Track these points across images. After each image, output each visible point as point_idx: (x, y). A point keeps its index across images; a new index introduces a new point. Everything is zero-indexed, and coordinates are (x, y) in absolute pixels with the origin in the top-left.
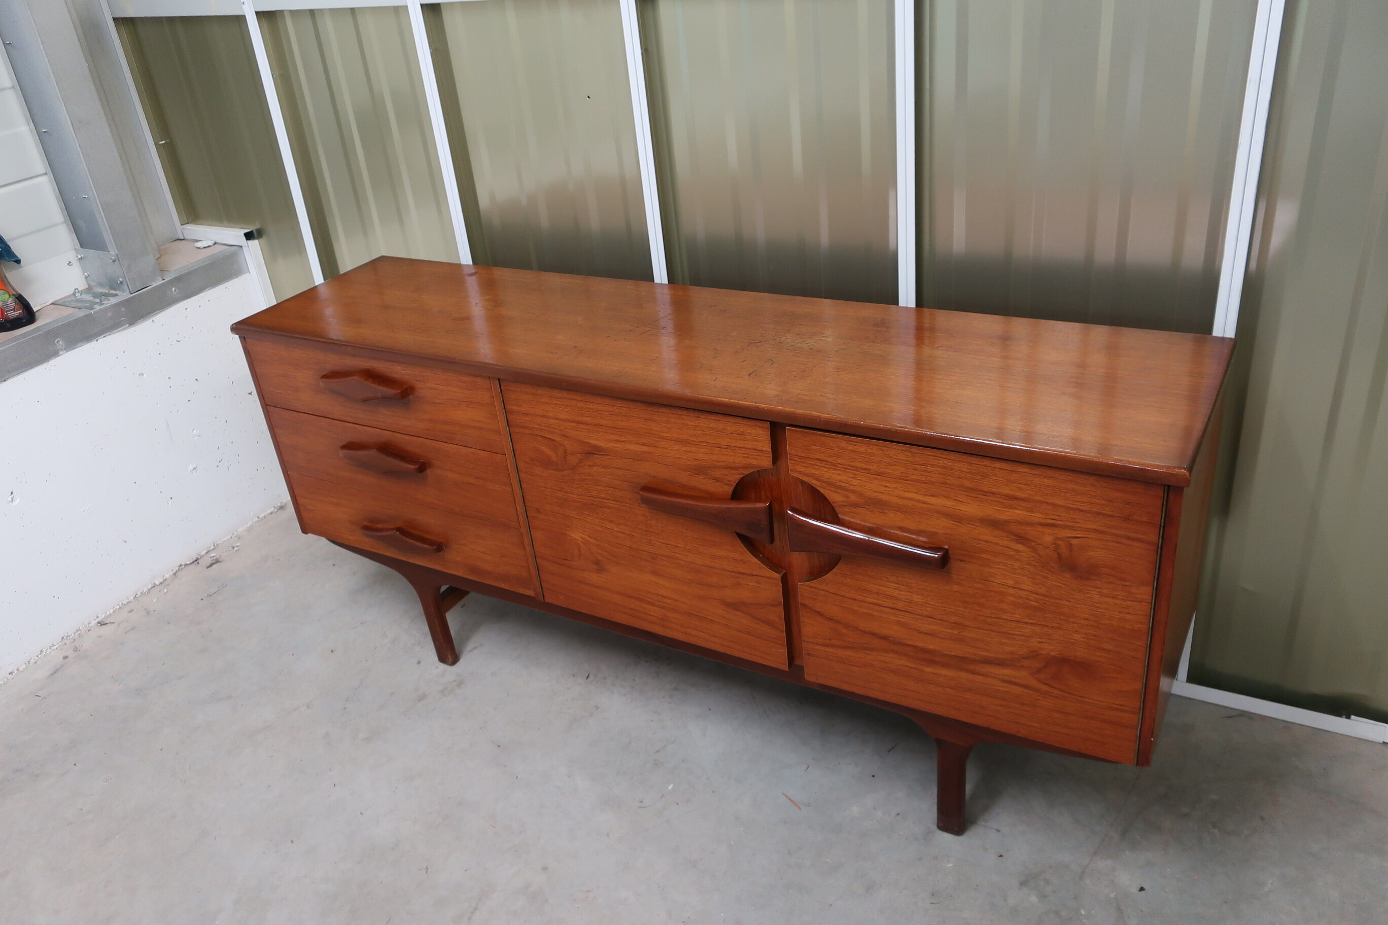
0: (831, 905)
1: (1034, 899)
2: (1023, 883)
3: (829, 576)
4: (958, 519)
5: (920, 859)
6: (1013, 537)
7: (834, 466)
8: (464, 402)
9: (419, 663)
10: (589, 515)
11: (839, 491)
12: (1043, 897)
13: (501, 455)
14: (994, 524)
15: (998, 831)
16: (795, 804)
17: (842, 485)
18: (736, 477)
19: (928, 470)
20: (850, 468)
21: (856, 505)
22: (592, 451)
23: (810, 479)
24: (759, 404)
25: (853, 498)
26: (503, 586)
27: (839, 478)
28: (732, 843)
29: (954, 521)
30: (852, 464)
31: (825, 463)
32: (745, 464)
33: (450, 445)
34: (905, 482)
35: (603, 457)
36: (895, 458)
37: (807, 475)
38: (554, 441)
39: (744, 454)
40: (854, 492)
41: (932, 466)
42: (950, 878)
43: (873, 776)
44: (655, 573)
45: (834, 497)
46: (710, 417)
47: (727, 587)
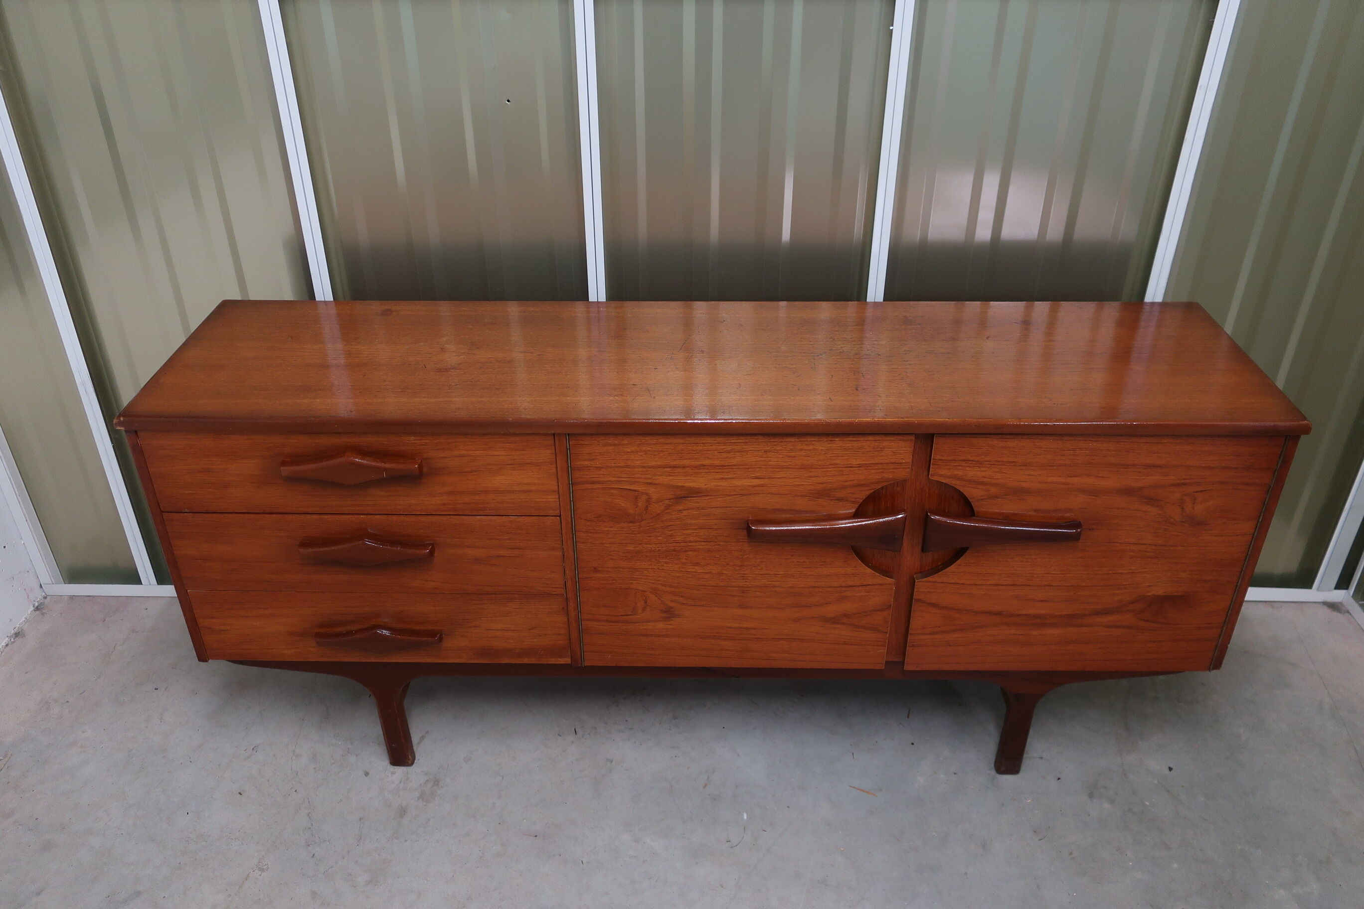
0: (966, 873)
1: (1107, 806)
2: (1091, 796)
3: (952, 568)
4: (1094, 492)
5: (1003, 805)
6: (1144, 500)
7: (981, 464)
8: (509, 465)
9: (367, 774)
10: (666, 563)
11: (981, 487)
12: (1112, 802)
13: (553, 517)
14: (1128, 492)
15: (1041, 758)
16: (868, 792)
17: (984, 480)
18: (865, 493)
19: (1076, 454)
20: (997, 463)
21: (996, 497)
22: (685, 495)
23: (951, 480)
24: (907, 419)
25: (993, 490)
26: (526, 661)
27: (983, 474)
28: (842, 849)
29: (1090, 496)
30: (999, 459)
31: (970, 462)
32: (878, 479)
33: (478, 517)
34: (1050, 468)
35: (700, 498)
36: (1045, 448)
37: (949, 477)
38: (635, 491)
39: (879, 469)
40: (996, 485)
41: (1081, 449)
42: (1037, 812)
43: (913, 744)
44: (741, 606)
45: (971, 493)
46: (845, 439)
47: (830, 603)
